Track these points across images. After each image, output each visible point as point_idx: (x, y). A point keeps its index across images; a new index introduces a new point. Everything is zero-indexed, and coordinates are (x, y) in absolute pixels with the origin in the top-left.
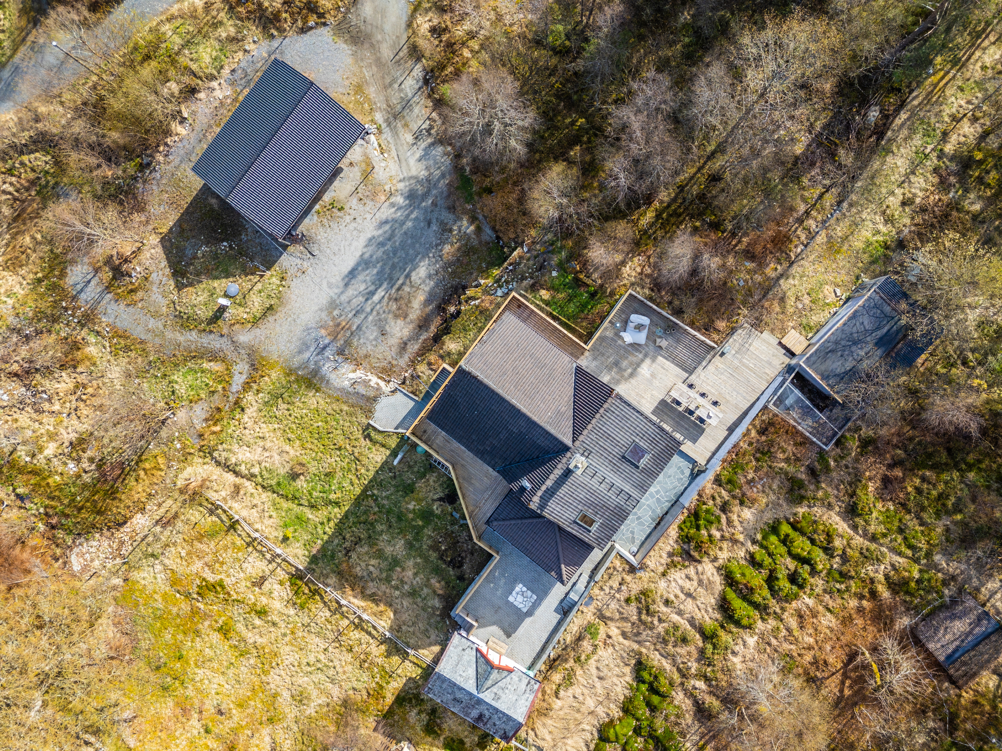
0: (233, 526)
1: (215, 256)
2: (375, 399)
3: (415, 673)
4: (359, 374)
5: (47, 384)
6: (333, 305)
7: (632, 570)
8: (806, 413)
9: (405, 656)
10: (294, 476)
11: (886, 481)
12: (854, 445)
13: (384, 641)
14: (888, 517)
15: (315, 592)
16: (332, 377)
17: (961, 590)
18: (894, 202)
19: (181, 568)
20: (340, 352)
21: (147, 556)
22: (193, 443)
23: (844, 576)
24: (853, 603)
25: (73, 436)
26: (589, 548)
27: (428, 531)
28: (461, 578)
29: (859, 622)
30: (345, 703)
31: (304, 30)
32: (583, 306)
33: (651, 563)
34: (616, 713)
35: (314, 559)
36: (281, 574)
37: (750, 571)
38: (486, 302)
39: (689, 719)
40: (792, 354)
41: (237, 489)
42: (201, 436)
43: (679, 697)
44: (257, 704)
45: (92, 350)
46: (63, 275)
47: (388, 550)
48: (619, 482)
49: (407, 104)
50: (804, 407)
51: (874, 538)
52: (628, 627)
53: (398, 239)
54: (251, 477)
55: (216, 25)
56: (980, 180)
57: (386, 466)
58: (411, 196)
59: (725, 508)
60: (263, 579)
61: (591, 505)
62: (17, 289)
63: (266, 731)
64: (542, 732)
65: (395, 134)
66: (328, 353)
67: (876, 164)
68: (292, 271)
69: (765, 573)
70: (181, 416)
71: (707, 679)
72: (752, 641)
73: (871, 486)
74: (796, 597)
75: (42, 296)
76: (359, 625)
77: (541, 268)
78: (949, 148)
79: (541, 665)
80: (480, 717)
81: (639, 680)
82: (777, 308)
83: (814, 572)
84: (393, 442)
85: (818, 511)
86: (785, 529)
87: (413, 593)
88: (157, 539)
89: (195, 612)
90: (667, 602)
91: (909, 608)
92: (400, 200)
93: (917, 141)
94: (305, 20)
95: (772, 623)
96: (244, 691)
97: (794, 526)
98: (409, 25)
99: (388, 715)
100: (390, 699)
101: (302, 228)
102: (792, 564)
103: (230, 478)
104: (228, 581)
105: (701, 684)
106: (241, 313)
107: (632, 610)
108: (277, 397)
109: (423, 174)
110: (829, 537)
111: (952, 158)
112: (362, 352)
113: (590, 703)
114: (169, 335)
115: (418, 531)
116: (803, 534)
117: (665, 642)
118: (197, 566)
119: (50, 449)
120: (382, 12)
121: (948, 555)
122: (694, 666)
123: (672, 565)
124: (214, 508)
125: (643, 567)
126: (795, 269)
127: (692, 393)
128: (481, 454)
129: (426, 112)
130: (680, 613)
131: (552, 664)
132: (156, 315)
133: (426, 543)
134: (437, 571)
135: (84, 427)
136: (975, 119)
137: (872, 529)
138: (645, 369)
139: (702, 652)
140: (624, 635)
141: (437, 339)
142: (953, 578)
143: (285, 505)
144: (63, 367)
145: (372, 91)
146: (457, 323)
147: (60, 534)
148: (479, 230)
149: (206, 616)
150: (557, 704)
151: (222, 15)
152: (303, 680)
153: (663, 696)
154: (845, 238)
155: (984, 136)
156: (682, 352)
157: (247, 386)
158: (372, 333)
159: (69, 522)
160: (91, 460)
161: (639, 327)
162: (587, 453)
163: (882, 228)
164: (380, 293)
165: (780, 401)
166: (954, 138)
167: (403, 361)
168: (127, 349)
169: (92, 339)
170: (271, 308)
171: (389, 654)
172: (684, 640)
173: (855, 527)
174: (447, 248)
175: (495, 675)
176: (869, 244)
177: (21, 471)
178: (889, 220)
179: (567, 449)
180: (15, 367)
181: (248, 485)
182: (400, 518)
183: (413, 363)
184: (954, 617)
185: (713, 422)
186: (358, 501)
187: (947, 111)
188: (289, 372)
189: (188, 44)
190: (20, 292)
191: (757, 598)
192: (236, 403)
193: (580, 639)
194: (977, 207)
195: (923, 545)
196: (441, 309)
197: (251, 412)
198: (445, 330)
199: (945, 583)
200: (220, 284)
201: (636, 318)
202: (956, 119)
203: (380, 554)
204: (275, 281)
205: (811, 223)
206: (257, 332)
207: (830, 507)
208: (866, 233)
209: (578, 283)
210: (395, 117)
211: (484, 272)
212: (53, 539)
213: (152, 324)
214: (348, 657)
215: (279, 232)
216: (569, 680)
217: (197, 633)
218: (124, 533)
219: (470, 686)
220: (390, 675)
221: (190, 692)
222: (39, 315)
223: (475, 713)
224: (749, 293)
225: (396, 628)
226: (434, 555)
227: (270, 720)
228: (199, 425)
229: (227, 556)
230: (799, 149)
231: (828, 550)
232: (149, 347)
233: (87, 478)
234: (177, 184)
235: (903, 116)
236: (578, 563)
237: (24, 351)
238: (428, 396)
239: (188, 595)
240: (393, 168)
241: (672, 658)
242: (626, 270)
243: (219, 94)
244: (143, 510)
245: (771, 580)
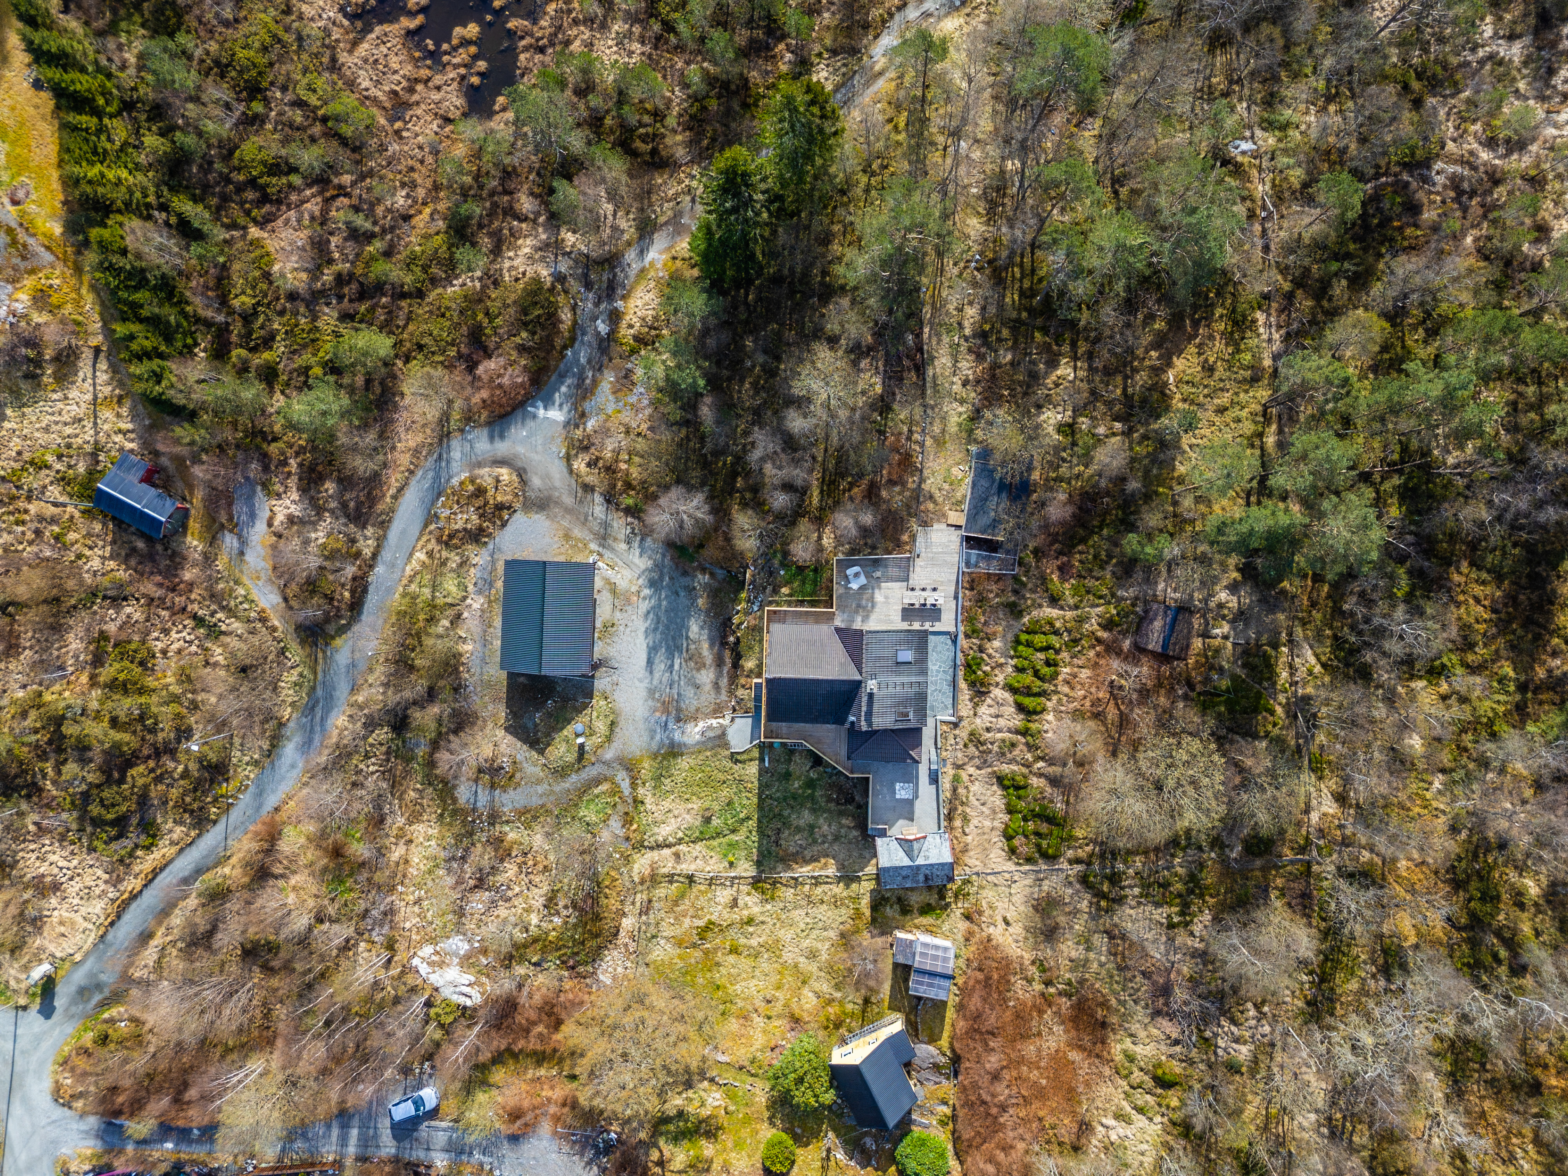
0: (691, 879)
1: (550, 715)
2: (724, 734)
3: (871, 885)
4: (701, 724)
5: (500, 879)
6: (651, 692)
7: (956, 725)
8: (988, 559)
9: (858, 879)
10: (707, 820)
11: (1061, 569)
12: (1031, 560)
13: (839, 879)
14: (1075, 590)
15: (774, 884)
16: (685, 739)
17: (1146, 602)
18: (957, 388)
19: (678, 931)
20: (678, 720)
21: (649, 940)
22: (624, 846)
23: (1076, 641)
24: (1092, 653)
25: (542, 900)
26: (918, 731)
27: (818, 793)
28: (859, 807)
29: (1102, 662)
30: (842, 935)
31: (504, 525)
32: (815, 582)
33: (964, 713)
34: (1006, 818)
35: (759, 864)
36: (745, 888)
37: (1021, 676)
38: (751, 621)
39: (1049, 790)
40: (958, 527)
41: (677, 855)
42: (628, 839)
43: (1034, 781)
44: (789, 980)
45: (512, 836)
46: (455, 800)
47: (802, 823)
48: (906, 679)
49: (606, 525)
50: (984, 558)
51: (1076, 607)
52: (977, 761)
53: (664, 619)
54: (680, 841)
55: (444, 563)
56: (999, 340)
57: (762, 772)
58: (652, 584)
59: (981, 650)
60: (735, 900)
61: (898, 704)
62: (430, 831)
63: (806, 992)
64: (972, 862)
65: (613, 550)
66: (671, 725)
67: (930, 372)
68: (608, 688)
69: (1030, 672)
70: (605, 836)
71: (1042, 758)
72: (1050, 717)
73: (1055, 577)
74: (1057, 674)
75: (450, 824)
76: (817, 881)
77: (771, 574)
78: (967, 332)
79: (943, 823)
80: (927, 878)
81: (1005, 788)
82: (931, 506)
83: (1057, 652)
84: (756, 754)
85: (1035, 613)
86: (1024, 637)
87: (837, 838)
88: (648, 925)
89: (706, 953)
90: (988, 730)
91: (1124, 633)
92: (647, 592)
93: (946, 339)
94: (501, 518)
95: (1055, 698)
96: (774, 978)
97: (1028, 633)
98: (571, 471)
99: (874, 920)
100: (868, 912)
101: (596, 656)
102: (1041, 656)
103: (666, 852)
104: (713, 918)
105: (1041, 764)
106: (597, 740)
107: (972, 750)
108: (658, 779)
109: (650, 563)
110: (1051, 624)
111: (974, 336)
112: (692, 709)
113: (988, 823)
114: (557, 788)
115: (812, 798)
116: (1035, 633)
117: (1003, 754)
118: (687, 922)
119: (534, 919)
120: (547, 476)
121: (1121, 586)
122: (1029, 756)
123: (976, 705)
124: (671, 878)
125: (961, 719)
126: (926, 473)
127: (917, 593)
128: (815, 720)
129: (622, 521)
130: (1000, 731)
131: (950, 818)
132: (539, 782)
133: (822, 802)
134: (841, 814)
135: (546, 888)
136: (971, 303)
137: (1071, 602)
138: (879, 597)
139: (1027, 744)
140: (979, 768)
141: (736, 665)
142: (1137, 598)
143: (715, 843)
144: (502, 861)
145: (577, 532)
146: (742, 647)
147: (581, 969)
148: (712, 575)
149: (716, 950)
150: (969, 839)
151: (444, 554)
152: (806, 943)
153: (1025, 787)
154: (943, 431)
155: (984, 308)
156: (893, 571)
157: (634, 786)
158: (689, 692)
159: (582, 957)
160: (566, 907)
161: (857, 575)
162: (874, 676)
163: (961, 409)
164: (677, 662)
165: (968, 564)
166: (966, 324)
167: (724, 697)
168: (535, 818)
169: (507, 828)
170: (613, 723)
171: (847, 886)
172: (1013, 745)
173: (1062, 608)
174: (700, 601)
175: (916, 845)
176: (960, 425)
177: (525, 946)
178: (962, 402)
179: (859, 683)
180: (472, 882)
181: (682, 848)
182: (794, 798)
183: (731, 693)
184: (1151, 621)
185: (941, 601)
186: (760, 806)
187: (951, 307)
188: (655, 756)
189: (434, 588)
190: (434, 831)
191: (1036, 690)
192: (635, 801)
193: (955, 790)
194: (1009, 357)
195: (1105, 592)
196: (724, 644)
197: (649, 800)
198: (737, 657)
199: (1133, 605)
200: (568, 731)
201: (850, 572)
202: (960, 310)
203: (798, 829)
204: (602, 703)
205: (916, 437)
206: (615, 745)
207: (1040, 606)
208: (954, 420)
209: (801, 569)
210: (604, 538)
211: (736, 600)
212: (580, 976)
213: (540, 789)
214: (824, 907)
215: (585, 670)
216: (966, 819)
217: (718, 964)
218: (623, 937)
219: (906, 862)
220: (856, 898)
221: (740, 1004)
222: (458, 838)
223: (921, 878)
224: (908, 507)
225: (841, 867)
226: (832, 805)
227: (804, 982)
228: (621, 832)
229: (702, 902)
230: (879, 389)
231: (1056, 633)
232: (549, 806)
233: (573, 920)
234: (488, 685)
235: (926, 330)
236: (918, 743)
237: (468, 869)
238: (758, 708)
239: (694, 946)
240: (627, 573)
241: (1013, 761)
242: (825, 541)
243: (476, 606)
244: (624, 914)
245: (1036, 674)
